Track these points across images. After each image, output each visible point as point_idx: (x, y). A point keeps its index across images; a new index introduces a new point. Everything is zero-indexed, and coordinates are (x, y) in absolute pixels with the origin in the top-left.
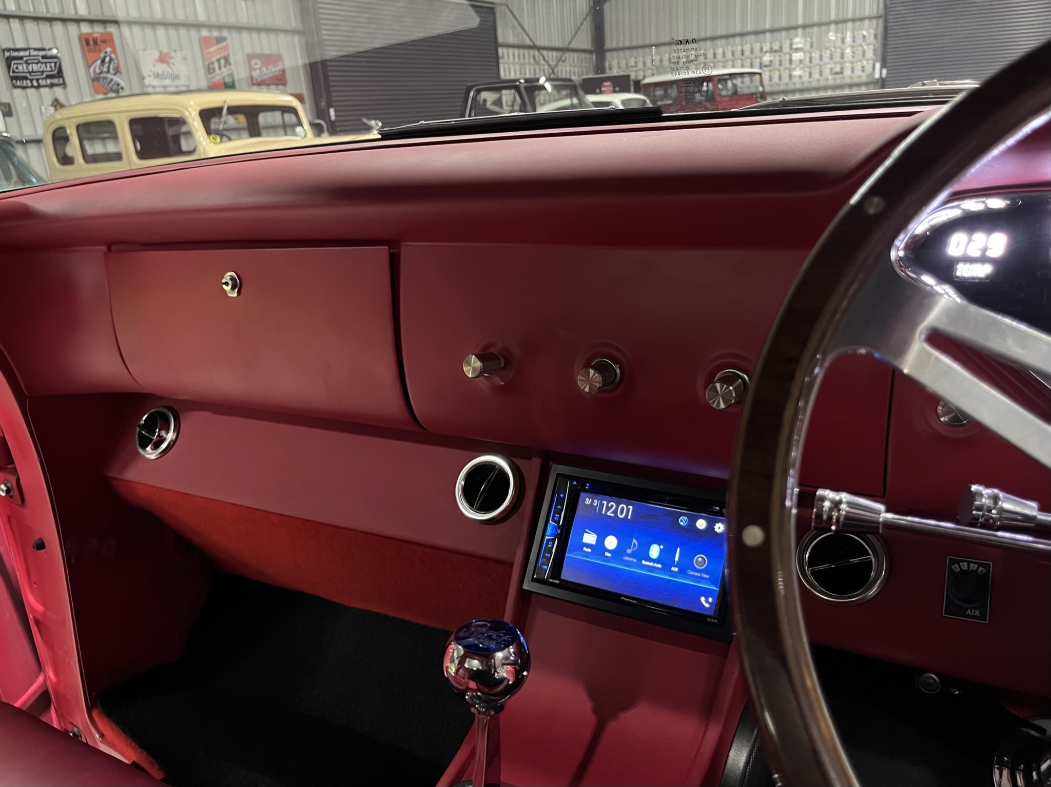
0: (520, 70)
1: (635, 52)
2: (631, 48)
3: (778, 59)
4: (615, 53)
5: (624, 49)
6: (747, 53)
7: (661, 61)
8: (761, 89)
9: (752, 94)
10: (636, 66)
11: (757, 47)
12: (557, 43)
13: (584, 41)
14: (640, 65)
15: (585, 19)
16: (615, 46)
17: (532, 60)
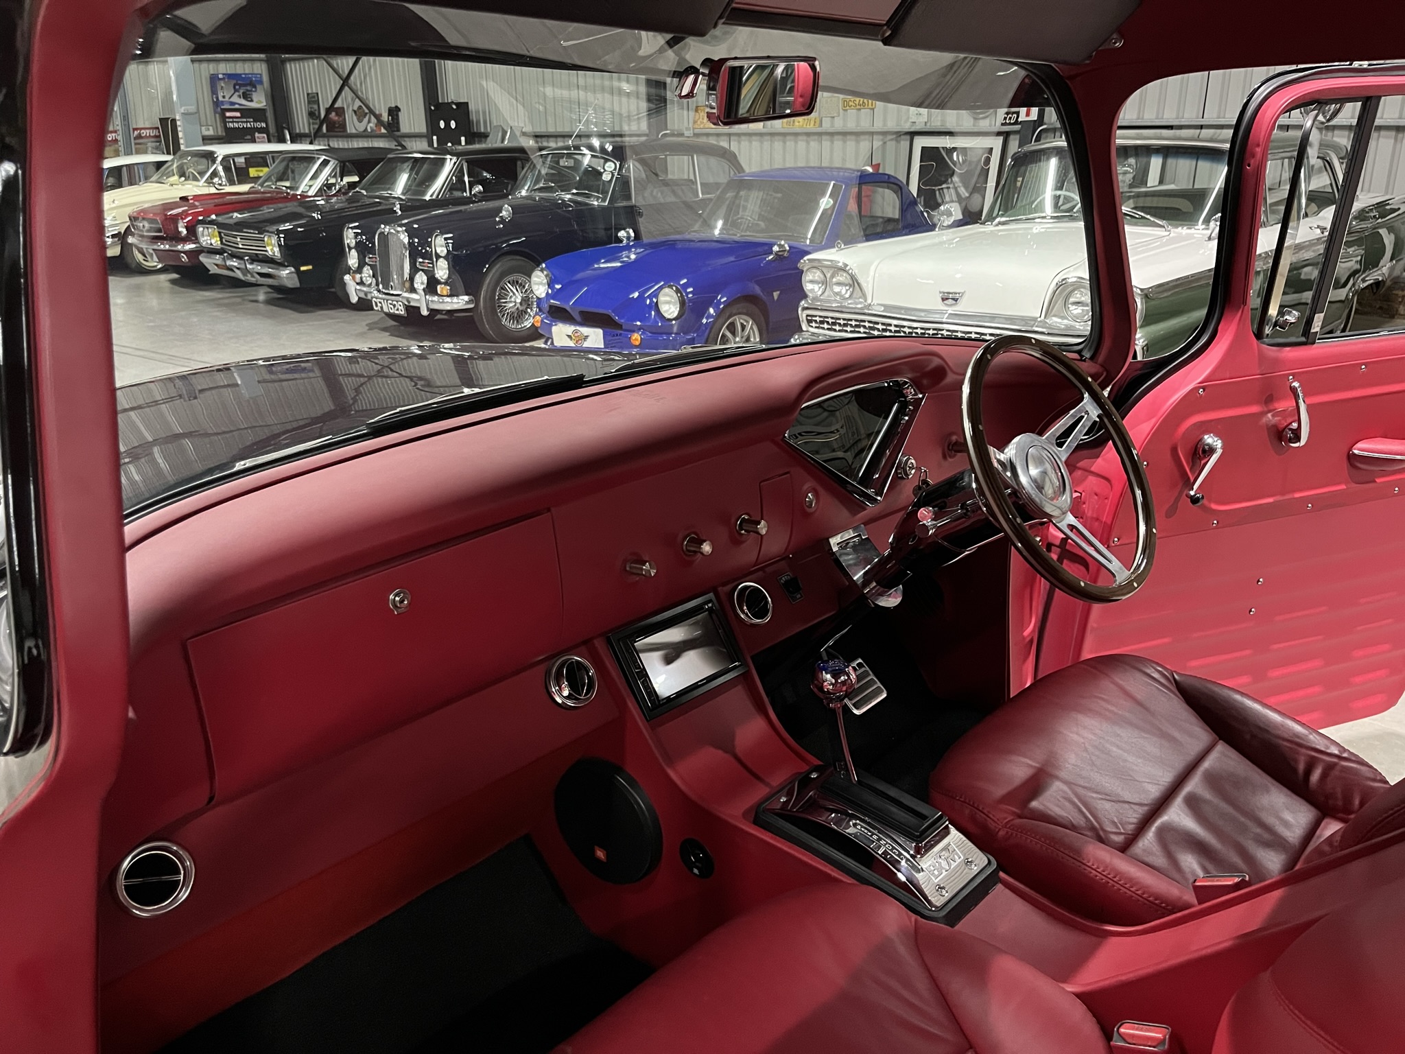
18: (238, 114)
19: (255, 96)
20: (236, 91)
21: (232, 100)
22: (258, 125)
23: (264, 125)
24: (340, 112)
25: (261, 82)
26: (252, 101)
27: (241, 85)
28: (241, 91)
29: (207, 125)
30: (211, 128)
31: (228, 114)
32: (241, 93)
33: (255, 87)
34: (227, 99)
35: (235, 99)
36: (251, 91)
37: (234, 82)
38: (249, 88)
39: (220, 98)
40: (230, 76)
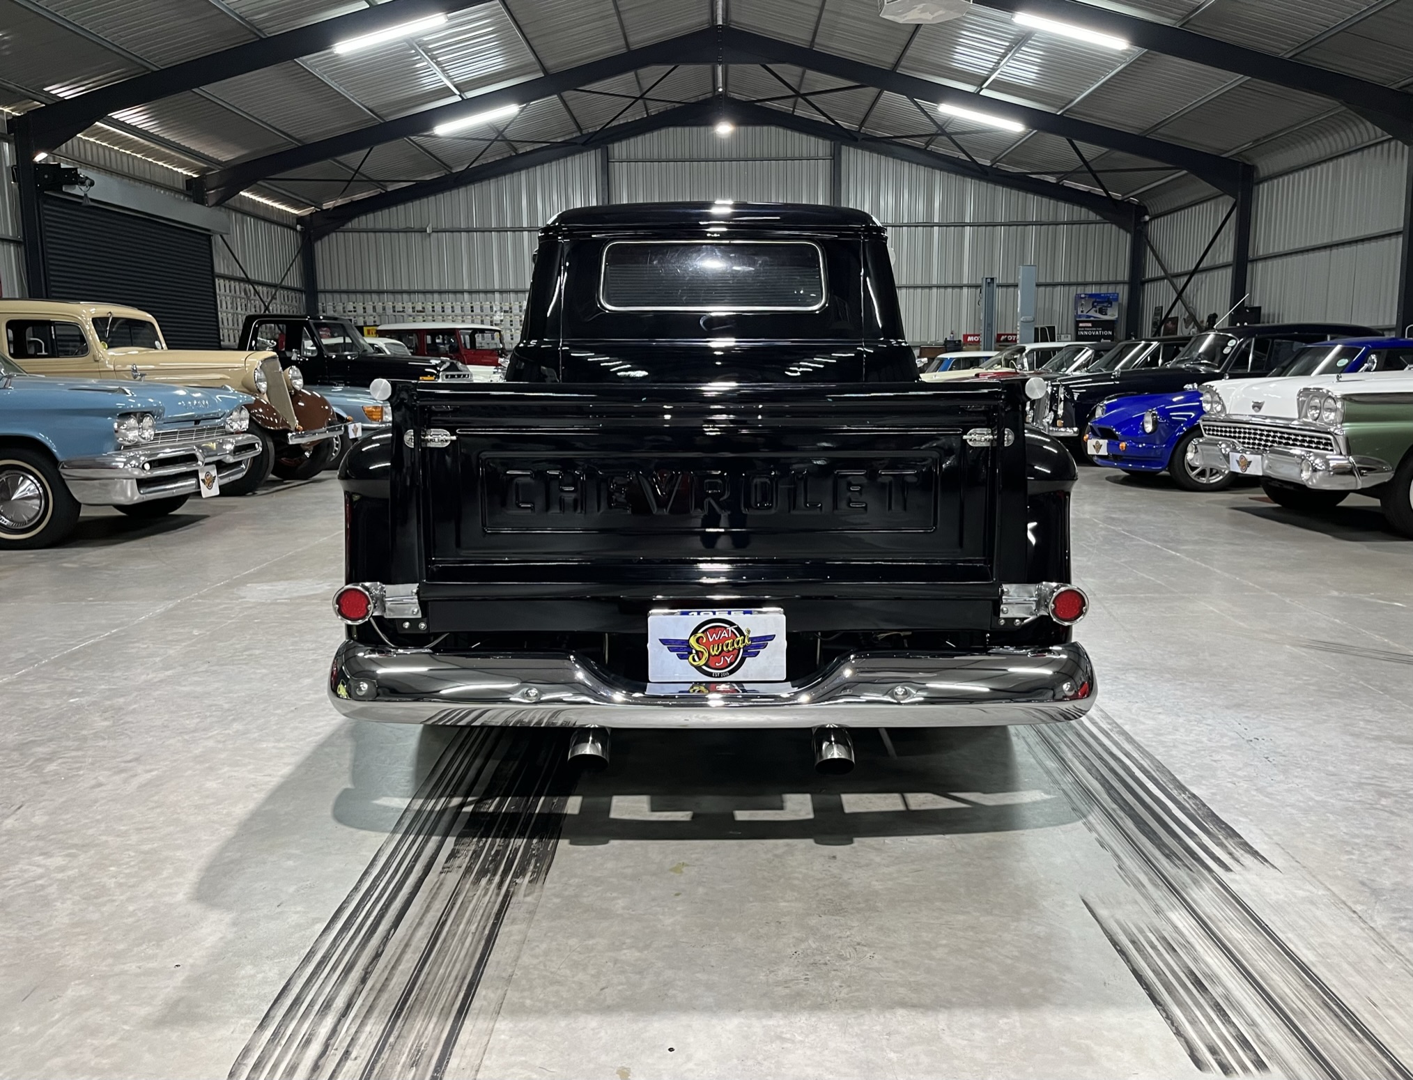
0: (232, 303)
1: (353, 297)
2: (347, 292)
3: (508, 319)
4: (329, 296)
5: (341, 292)
6: (477, 310)
7: (384, 309)
8: (501, 346)
9: (493, 350)
10: (355, 311)
11: (487, 305)
12: (268, 280)
13: (294, 280)
14: (360, 311)
15: (294, 261)
16: (329, 287)
17: (243, 294)
18: (1090, 325)
19: (1109, 311)
20: (1094, 306)
21: (1089, 314)
22: (1106, 333)
23: (1110, 333)
24: (1175, 320)
25: (1116, 300)
26: (1106, 314)
27: (1099, 303)
28: (1098, 307)
29: (1067, 333)
30: (1069, 336)
31: (1081, 325)
32: (1098, 309)
33: (1111, 304)
34: (1085, 313)
35: (1092, 313)
36: (1107, 307)
37: (1094, 300)
38: (1105, 305)
39: (1079, 313)
40: (1091, 296)
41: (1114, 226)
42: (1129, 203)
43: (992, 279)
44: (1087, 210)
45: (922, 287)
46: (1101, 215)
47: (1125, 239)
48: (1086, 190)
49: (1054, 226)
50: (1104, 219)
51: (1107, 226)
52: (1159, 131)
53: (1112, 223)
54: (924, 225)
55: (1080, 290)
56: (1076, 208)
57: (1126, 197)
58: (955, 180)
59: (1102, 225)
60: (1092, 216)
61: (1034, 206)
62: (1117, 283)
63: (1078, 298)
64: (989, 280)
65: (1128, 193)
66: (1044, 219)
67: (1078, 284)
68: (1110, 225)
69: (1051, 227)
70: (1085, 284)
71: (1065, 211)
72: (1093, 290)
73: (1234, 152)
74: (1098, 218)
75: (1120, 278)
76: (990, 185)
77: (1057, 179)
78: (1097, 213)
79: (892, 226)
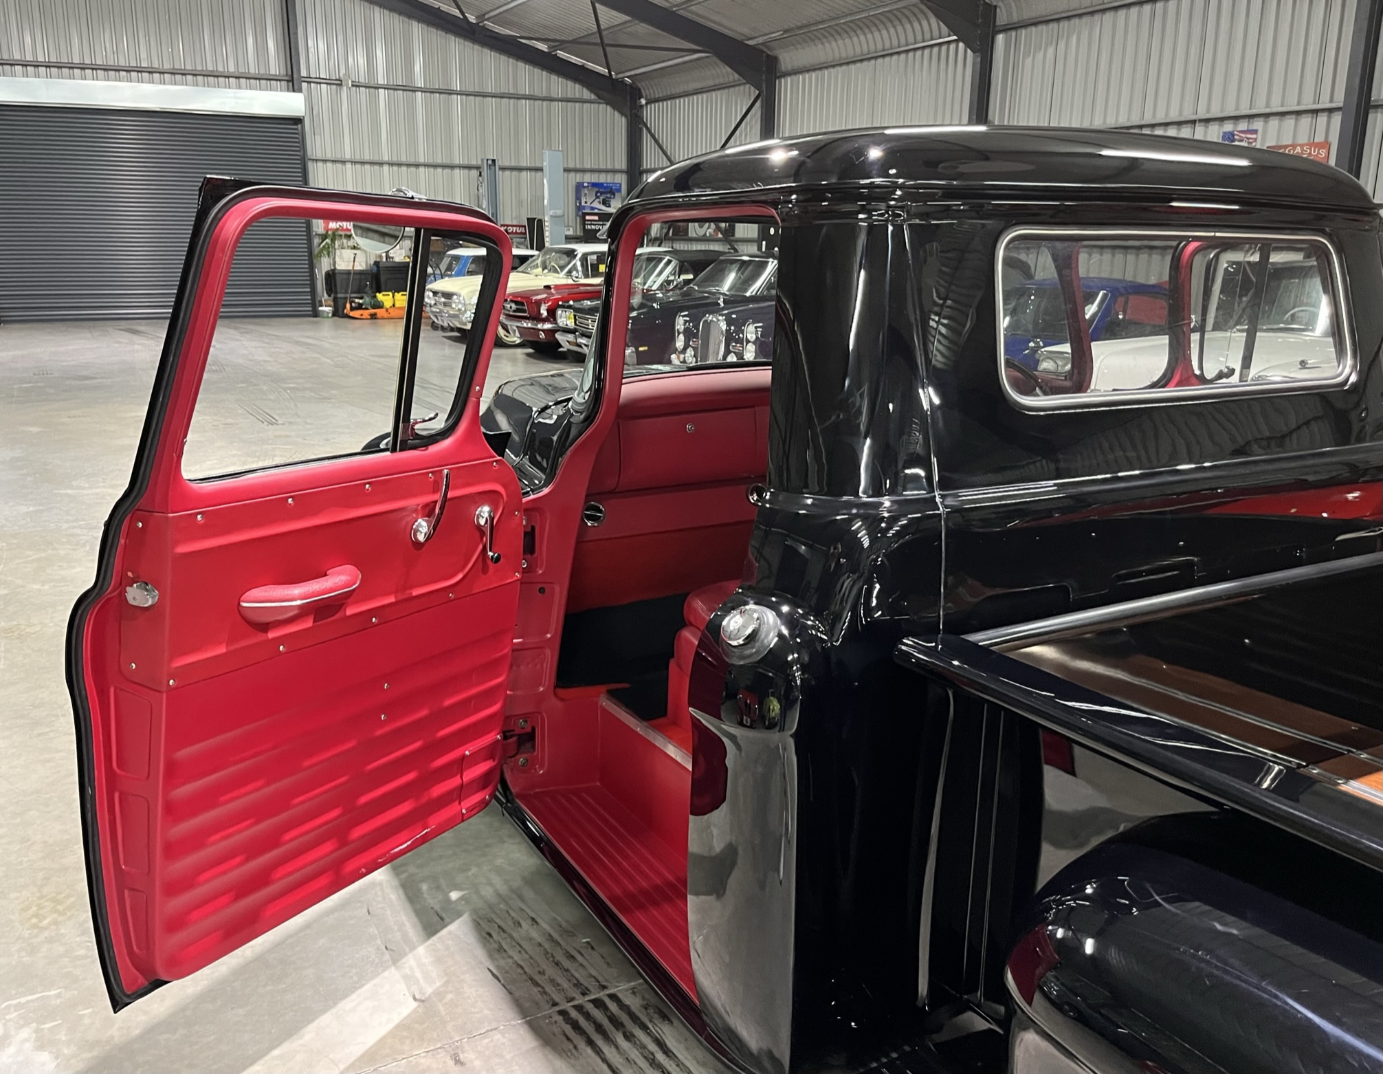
18: (596, 218)
19: (613, 202)
20: (597, 197)
21: (593, 205)
25: (619, 190)
26: (609, 206)
27: (602, 193)
28: (602, 198)
29: (568, 226)
30: (571, 229)
31: (587, 218)
32: (601, 200)
33: (614, 195)
34: (588, 204)
35: (596, 204)
36: (610, 198)
37: (597, 189)
38: (609, 195)
39: (583, 204)
40: (594, 185)
41: (608, 107)
42: (623, 82)
43: (494, 161)
44: (581, 87)
45: (408, 165)
46: (595, 94)
47: (621, 122)
48: (580, 64)
49: (548, 102)
50: (599, 98)
51: (602, 106)
52: (693, 8)
53: (607, 104)
54: (405, 89)
55: (578, 178)
56: (570, 83)
57: (620, 76)
58: (436, 36)
59: (597, 105)
60: (587, 94)
61: (527, 77)
62: (614, 171)
63: (579, 187)
64: (490, 162)
65: (624, 72)
66: (537, 93)
67: (576, 171)
68: (605, 105)
69: (545, 103)
70: (583, 171)
71: (559, 86)
72: (594, 178)
73: (760, 40)
74: (593, 97)
75: (617, 167)
76: (476, 47)
77: (549, 48)
78: (591, 91)
79: (366, 87)
